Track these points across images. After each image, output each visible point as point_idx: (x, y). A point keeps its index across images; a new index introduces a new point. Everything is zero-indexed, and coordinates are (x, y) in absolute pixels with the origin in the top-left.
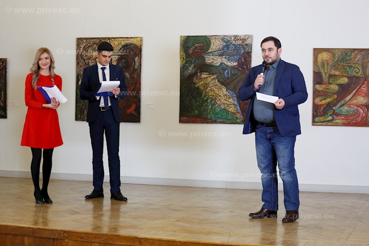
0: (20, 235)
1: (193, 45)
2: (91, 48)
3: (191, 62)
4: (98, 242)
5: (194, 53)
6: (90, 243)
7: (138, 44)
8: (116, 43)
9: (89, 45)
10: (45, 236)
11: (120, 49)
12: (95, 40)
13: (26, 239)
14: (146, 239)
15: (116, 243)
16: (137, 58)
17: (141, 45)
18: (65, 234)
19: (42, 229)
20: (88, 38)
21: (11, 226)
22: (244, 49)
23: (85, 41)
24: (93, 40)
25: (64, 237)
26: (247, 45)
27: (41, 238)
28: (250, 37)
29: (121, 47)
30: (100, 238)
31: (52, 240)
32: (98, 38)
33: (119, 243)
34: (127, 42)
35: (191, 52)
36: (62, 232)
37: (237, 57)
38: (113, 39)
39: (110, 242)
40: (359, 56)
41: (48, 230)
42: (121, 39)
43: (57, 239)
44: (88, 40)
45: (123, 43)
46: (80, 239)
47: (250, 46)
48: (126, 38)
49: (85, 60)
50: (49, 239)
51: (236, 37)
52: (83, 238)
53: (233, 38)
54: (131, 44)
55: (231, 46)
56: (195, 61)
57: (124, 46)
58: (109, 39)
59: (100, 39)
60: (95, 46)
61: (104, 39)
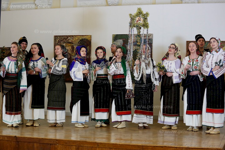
0: (32, 142)
2: (62, 42)
4: (75, 146)
6: (70, 146)
7: (89, 39)
8: (76, 38)
9: (61, 39)
10: (45, 143)
11: (79, 42)
12: (65, 37)
13: (35, 144)
14: (101, 143)
15: (85, 146)
16: (88, 47)
17: (91, 40)
18: (57, 141)
19: (44, 139)
21: (27, 137)
23: (59, 37)
24: (63, 37)
25: (56, 143)
27: (44, 143)
28: (151, 35)
29: (79, 40)
30: (76, 143)
31: (49, 145)
32: (66, 36)
33: (86, 146)
34: (82, 38)
36: (55, 140)
38: (75, 36)
39: (81, 145)
41: (48, 139)
42: (79, 36)
43: (52, 144)
44: (61, 37)
45: (80, 38)
46: (65, 144)
48: (82, 36)
50: (48, 144)
52: (66, 143)
54: (85, 39)
57: (81, 40)
58: (72, 36)
59: (68, 36)
60: (65, 40)
61: (70, 36)
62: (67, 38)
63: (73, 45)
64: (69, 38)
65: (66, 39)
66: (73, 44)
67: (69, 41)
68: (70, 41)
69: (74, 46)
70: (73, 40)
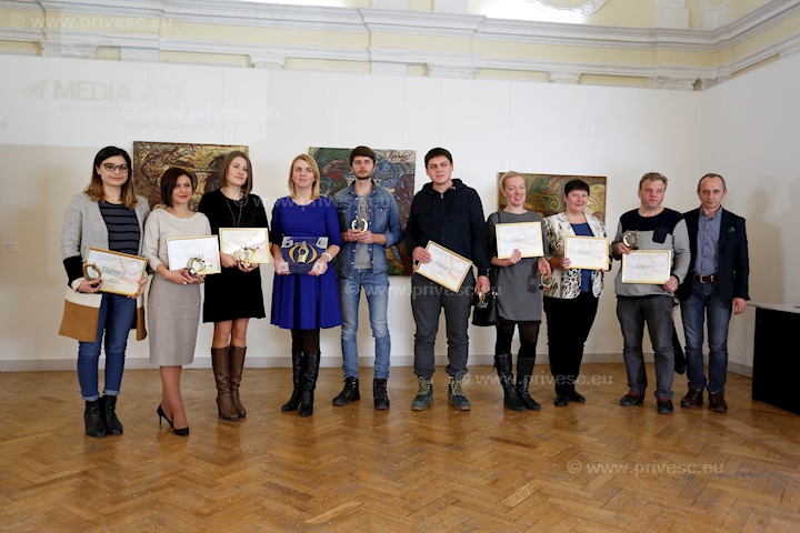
1: (329, 161)
2: (159, 160)
3: (326, 187)
5: (330, 174)
8: (204, 153)
9: (156, 153)
11: (212, 163)
12: (167, 147)
20: (155, 143)
22: (405, 170)
23: (148, 147)
24: (163, 147)
26: (408, 164)
28: (413, 153)
29: (212, 159)
32: (173, 144)
34: (222, 152)
35: (325, 171)
37: (394, 182)
38: (198, 147)
40: (558, 185)
42: (212, 148)
44: (154, 146)
45: (216, 154)
47: (412, 166)
48: (221, 147)
49: (148, 178)
51: (392, 152)
53: (388, 154)
55: (386, 166)
56: (332, 185)
57: (217, 159)
58: (191, 145)
59: (177, 146)
60: (167, 155)
61: (183, 145)
62: (175, 150)
64: (181, 150)
65: (172, 153)
66: (193, 166)
67: (181, 159)
68: (185, 160)
69: (197, 174)
70: (193, 158)
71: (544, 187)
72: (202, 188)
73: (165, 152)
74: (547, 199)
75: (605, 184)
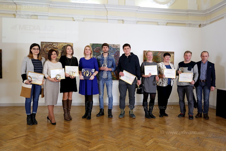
1: (96, 47)
2: (48, 47)
3: (95, 55)
5: (96, 51)
8: (61, 45)
9: (47, 45)
20: (47, 42)
22: (117, 50)
23: (45, 43)
24: (49, 43)
26: (118, 48)
28: (119, 45)
29: (63, 47)
35: (95, 50)
37: (114, 53)
38: (59, 43)
40: (160, 54)
45: (64, 45)
47: (119, 49)
48: (65, 43)
49: (45, 52)
53: (112, 45)
55: (112, 48)
56: (96, 54)
58: (57, 43)
59: (53, 43)
60: (50, 46)
61: (55, 43)
62: (52, 44)
63: (57, 50)
65: (51, 45)
68: (55, 47)
69: (59, 51)
70: (58, 46)
71: (156, 55)
72: (60, 55)
73: (50, 45)
74: (157, 58)
75: (174, 54)
